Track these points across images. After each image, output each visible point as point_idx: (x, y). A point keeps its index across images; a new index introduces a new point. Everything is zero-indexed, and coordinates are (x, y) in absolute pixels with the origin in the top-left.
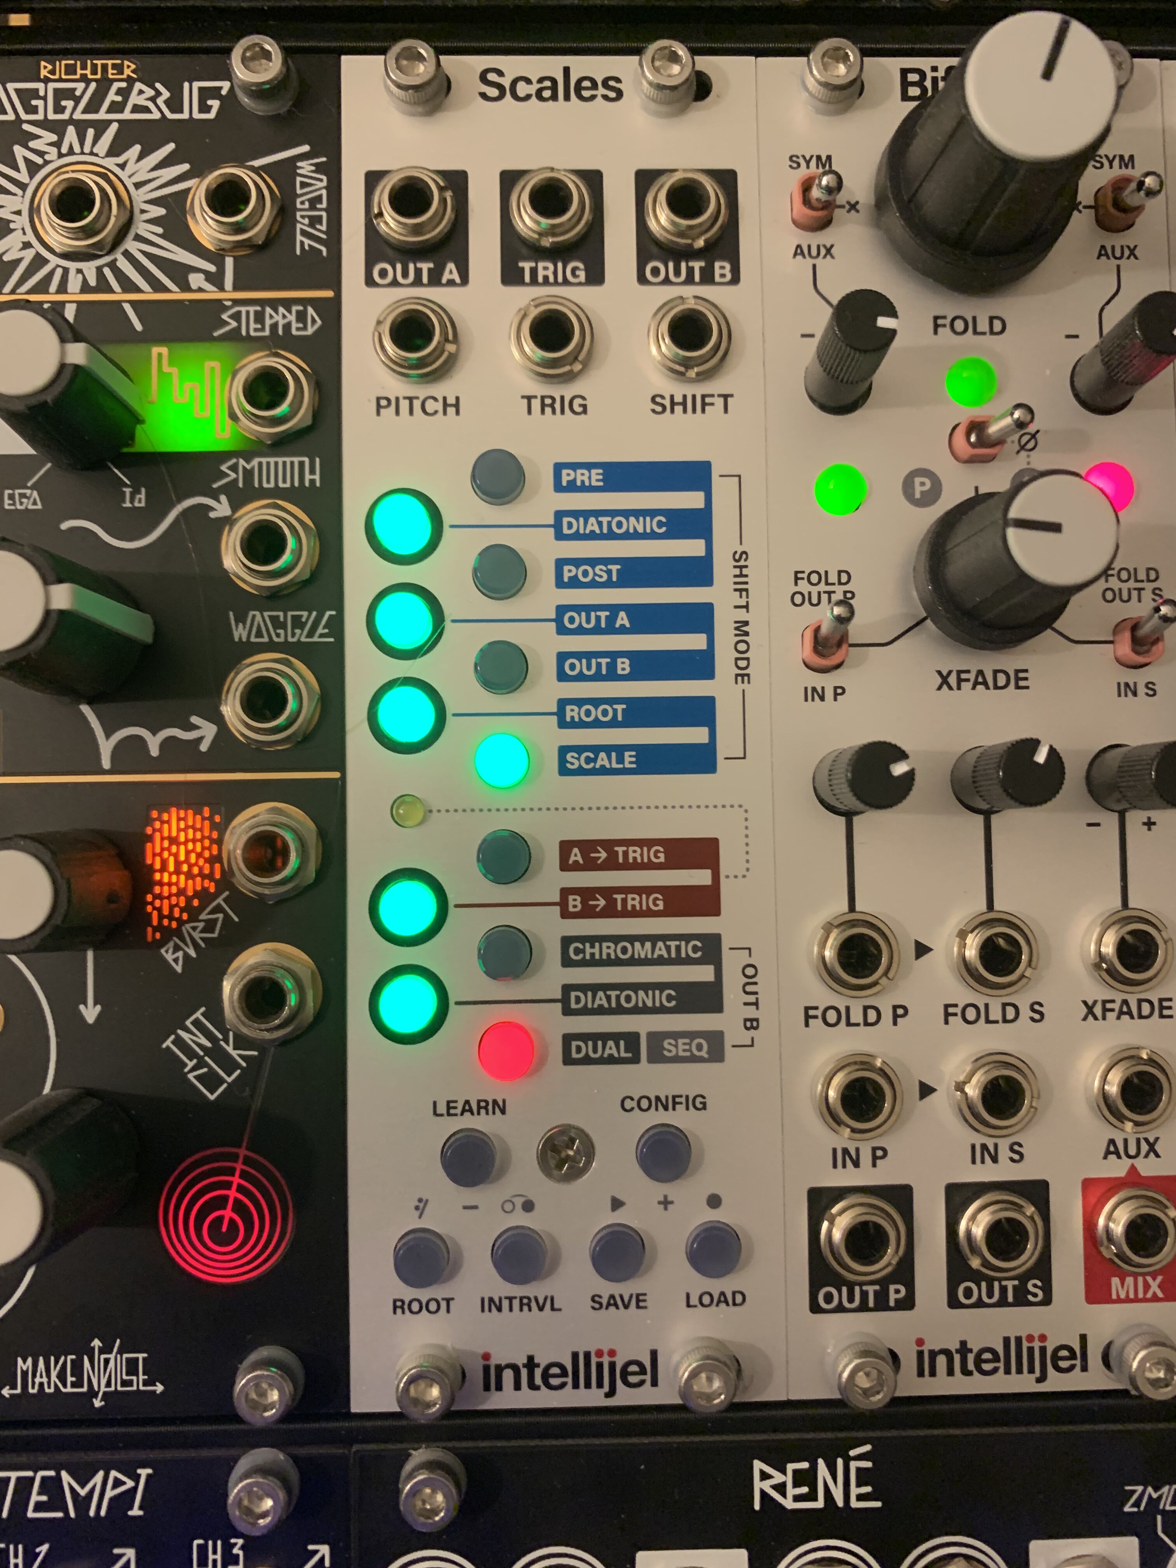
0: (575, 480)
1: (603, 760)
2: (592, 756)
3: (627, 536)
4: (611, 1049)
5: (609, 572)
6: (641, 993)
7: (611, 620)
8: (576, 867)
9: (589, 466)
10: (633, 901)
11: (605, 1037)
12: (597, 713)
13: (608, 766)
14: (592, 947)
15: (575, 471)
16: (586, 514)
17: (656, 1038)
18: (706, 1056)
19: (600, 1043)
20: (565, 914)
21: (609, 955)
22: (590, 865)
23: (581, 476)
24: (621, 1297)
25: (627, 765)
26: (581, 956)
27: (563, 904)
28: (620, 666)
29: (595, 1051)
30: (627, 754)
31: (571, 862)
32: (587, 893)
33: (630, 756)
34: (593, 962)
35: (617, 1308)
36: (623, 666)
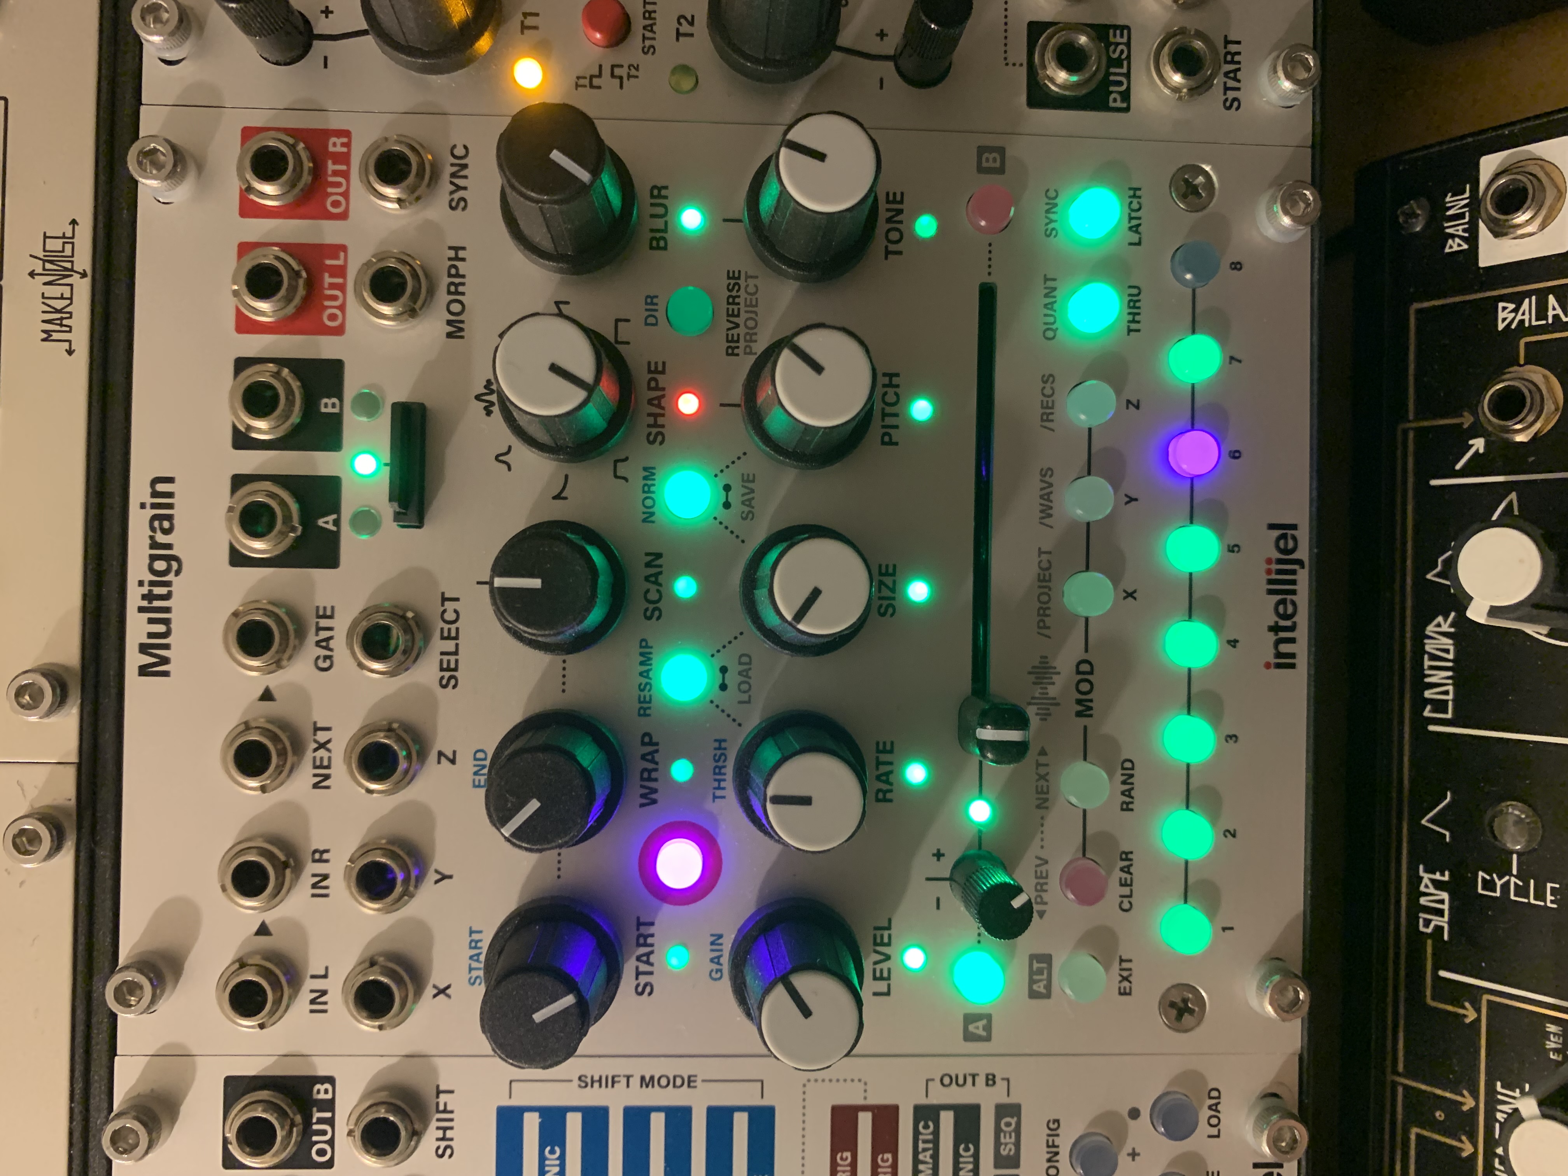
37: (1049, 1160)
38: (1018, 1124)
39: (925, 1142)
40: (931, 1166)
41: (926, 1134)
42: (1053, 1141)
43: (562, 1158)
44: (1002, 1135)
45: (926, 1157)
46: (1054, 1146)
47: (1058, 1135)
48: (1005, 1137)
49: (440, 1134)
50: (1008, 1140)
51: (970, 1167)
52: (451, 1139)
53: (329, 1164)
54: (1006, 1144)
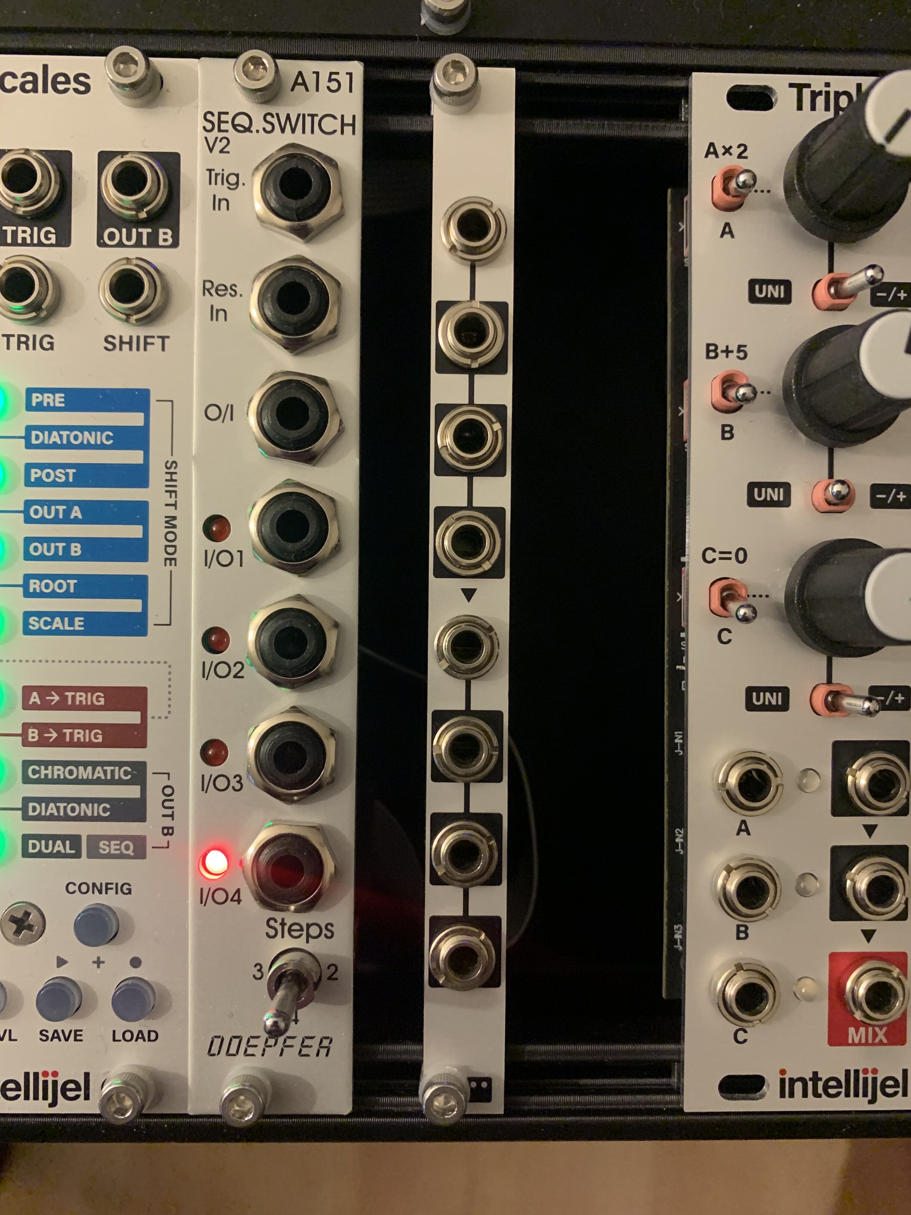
0: (42, 402)
1: (57, 623)
2: (49, 620)
3: (81, 446)
4: (59, 846)
5: (67, 475)
6: (83, 805)
7: (67, 512)
8: (35, 707)
9: (53, 391)
10: (78, 735)
11: (55, 838)
12: (54, 586)
13: (62, 628)
14: (46, 769)
15: (42, 395)
16: (50, 429)
17: (94, 840)
18: (132, 854)
19: (51, 842)
20: (26, 743)
21: (59, 775)
22: (45, 706)
23: (47, 399)
24: (63, 1031)
25: (77, 628)
26: (37, 776)
27: (24, 735)
28: (73, 549)
29: (47, 848)
30: (77, 619)
31: (31, 703)
32: (43, 728)
33: (79, 621)
34: (46, 781)
35: (60, 1040)
36: (76, 549)
37: (94, 885)
38: (128, 857)
39: (113, 772)
40: (90, 777)
41: (119, 773)
42: (112, 889)
43: (103, 447)
44: (118, 842)
45: (99, 773)
46: (107, 889)
47: (117, 893)
48: (115, 845)
49: (126, 339)
50: (113, 847)
51: (89, 813)
52: (121, 349)
53: (101, 243)
54: (109, 846)
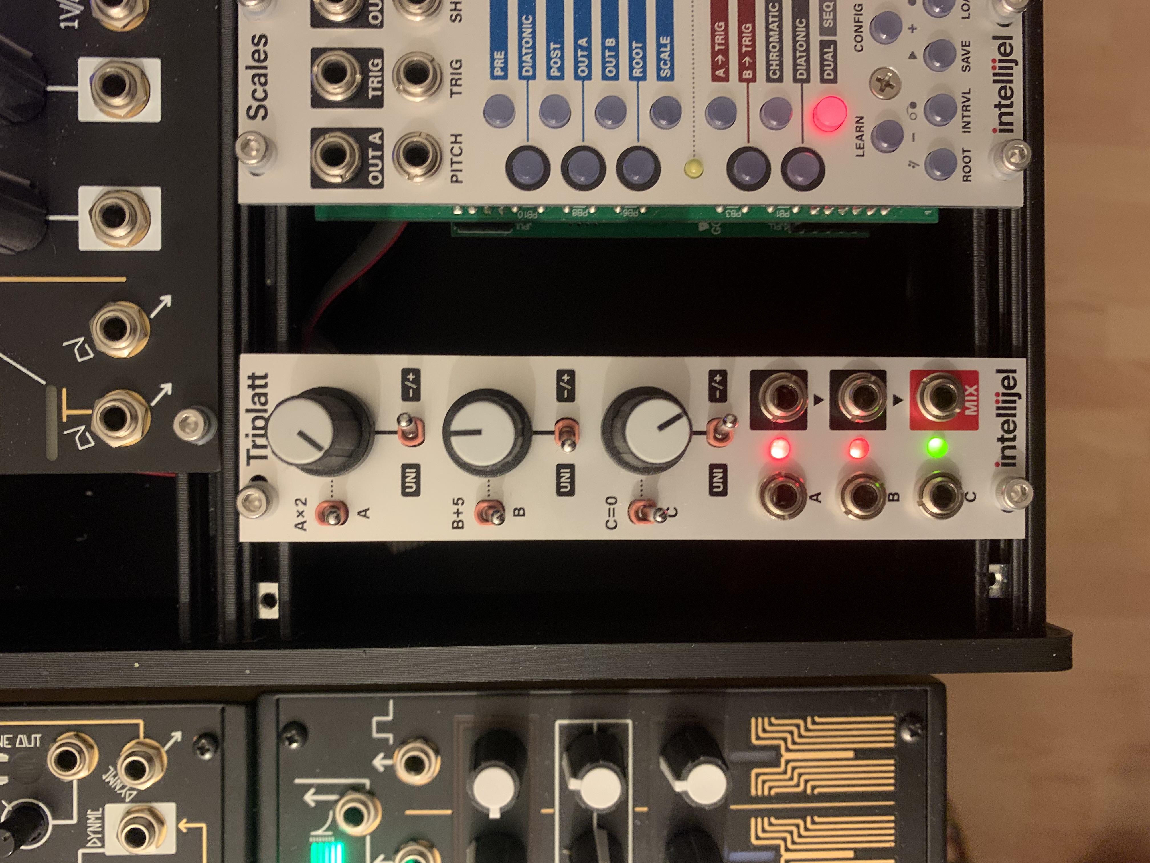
0: (501, 68)
1: (665, 56)
2: (662, 62)
3: (534, 38)
4: (828, 56)
5: (555, 49)
6: (798, 38)
7: (583, 49)
8: (727, 72)
9: (492, 60)
10: (746, 41)
11: (822, 60)
12: (638, 59)
13: (669, 53)
14: (772, 65)
15: (495, 68)
16: (521, 62)
17: (823, 31)
18: (833, 3)
19: (826, 63)
20: (753, 80)
21: (777, 56)
22: (726, 64)
23: (498, 64)
24: (963, 55)
25: (668, 41)
26: (777, 72)
27: (748, 81)
28: (610, 45)
29: (830, 65)
30: (662, 42)
31: (724, 76)
32: (742, 67)
33: (663, 40)
34: (781, 65)
35: (969, 57)
36: (610, 42)
37: (856, 31)
38: (835, 6)
39: (773, 16)
40: (777, 33)
41: (774, 12)
42: (858, 18)
43: (534, 23)
44: (824, 13)
45: (774, 26)
46: (858, 22)
47: (861, 15)
48: (826, 15)
49: (453, 6)
50: (828, 17)
51: (804, 34)
52: (460, 10)
53: (381, 25)
54: (827, 20)
